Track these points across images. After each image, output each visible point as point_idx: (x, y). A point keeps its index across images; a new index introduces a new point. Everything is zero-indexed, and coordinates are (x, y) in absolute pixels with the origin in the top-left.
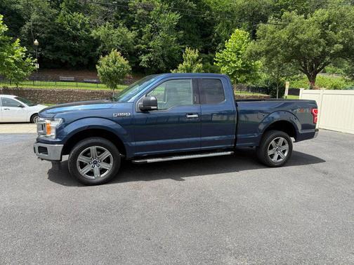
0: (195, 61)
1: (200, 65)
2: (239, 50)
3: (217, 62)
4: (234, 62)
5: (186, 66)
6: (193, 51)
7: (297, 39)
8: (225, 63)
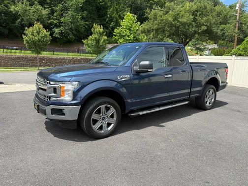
0: (101, 34)
1: (106, 37)
2: (131, 28)
3: (115, 36)
4: (128, 36)
5: (96, 38)
6: (99, 27)
7: (178, 21)
8: (122, 37)
